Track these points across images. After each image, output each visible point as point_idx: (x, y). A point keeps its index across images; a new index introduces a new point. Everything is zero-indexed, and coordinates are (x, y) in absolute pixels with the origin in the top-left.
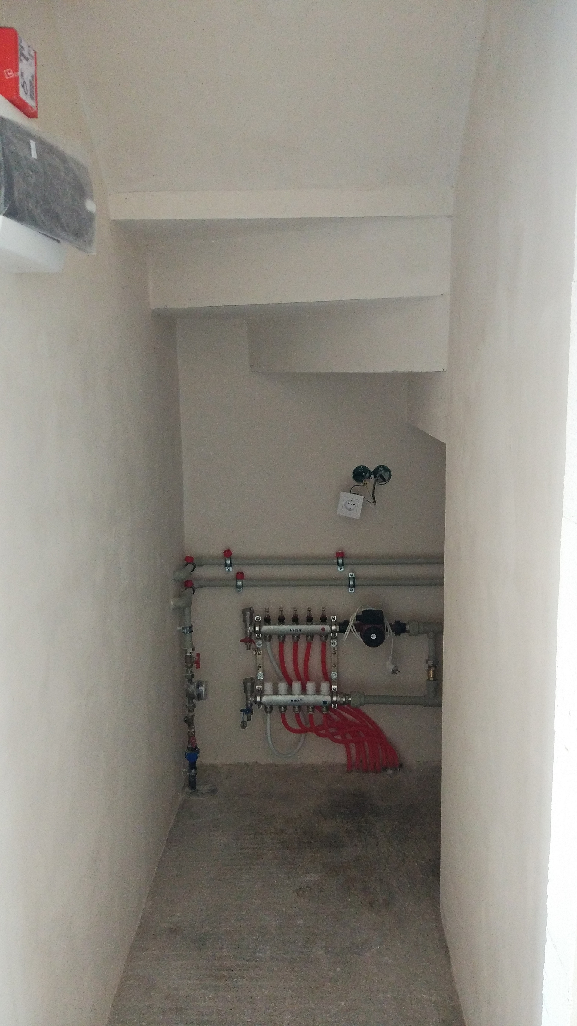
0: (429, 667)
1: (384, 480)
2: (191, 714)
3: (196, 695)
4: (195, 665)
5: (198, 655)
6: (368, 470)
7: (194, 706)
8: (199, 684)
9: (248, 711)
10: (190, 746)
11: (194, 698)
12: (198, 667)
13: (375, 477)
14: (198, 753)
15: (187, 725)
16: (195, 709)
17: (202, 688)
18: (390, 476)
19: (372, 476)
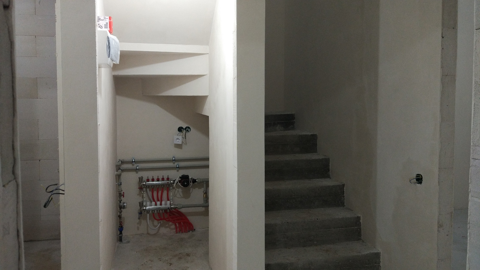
0: (204, 193)
1: (188, 131)
2: (121, 214)
3: (123, 207)
4: (122, 196)
5: (124, 193)
6: (183, 128)
7: (122, 211)
8: (124, 203)
9: (140, 213)
10: (120, 226)
11: (122, 208)
12: (124, 197)
13: (185, 130)
14: (123, 228)
15: (119, 218)
16: (122, 213)
17: (125, 204)
18: (190, 130)
19: (184, 130)
